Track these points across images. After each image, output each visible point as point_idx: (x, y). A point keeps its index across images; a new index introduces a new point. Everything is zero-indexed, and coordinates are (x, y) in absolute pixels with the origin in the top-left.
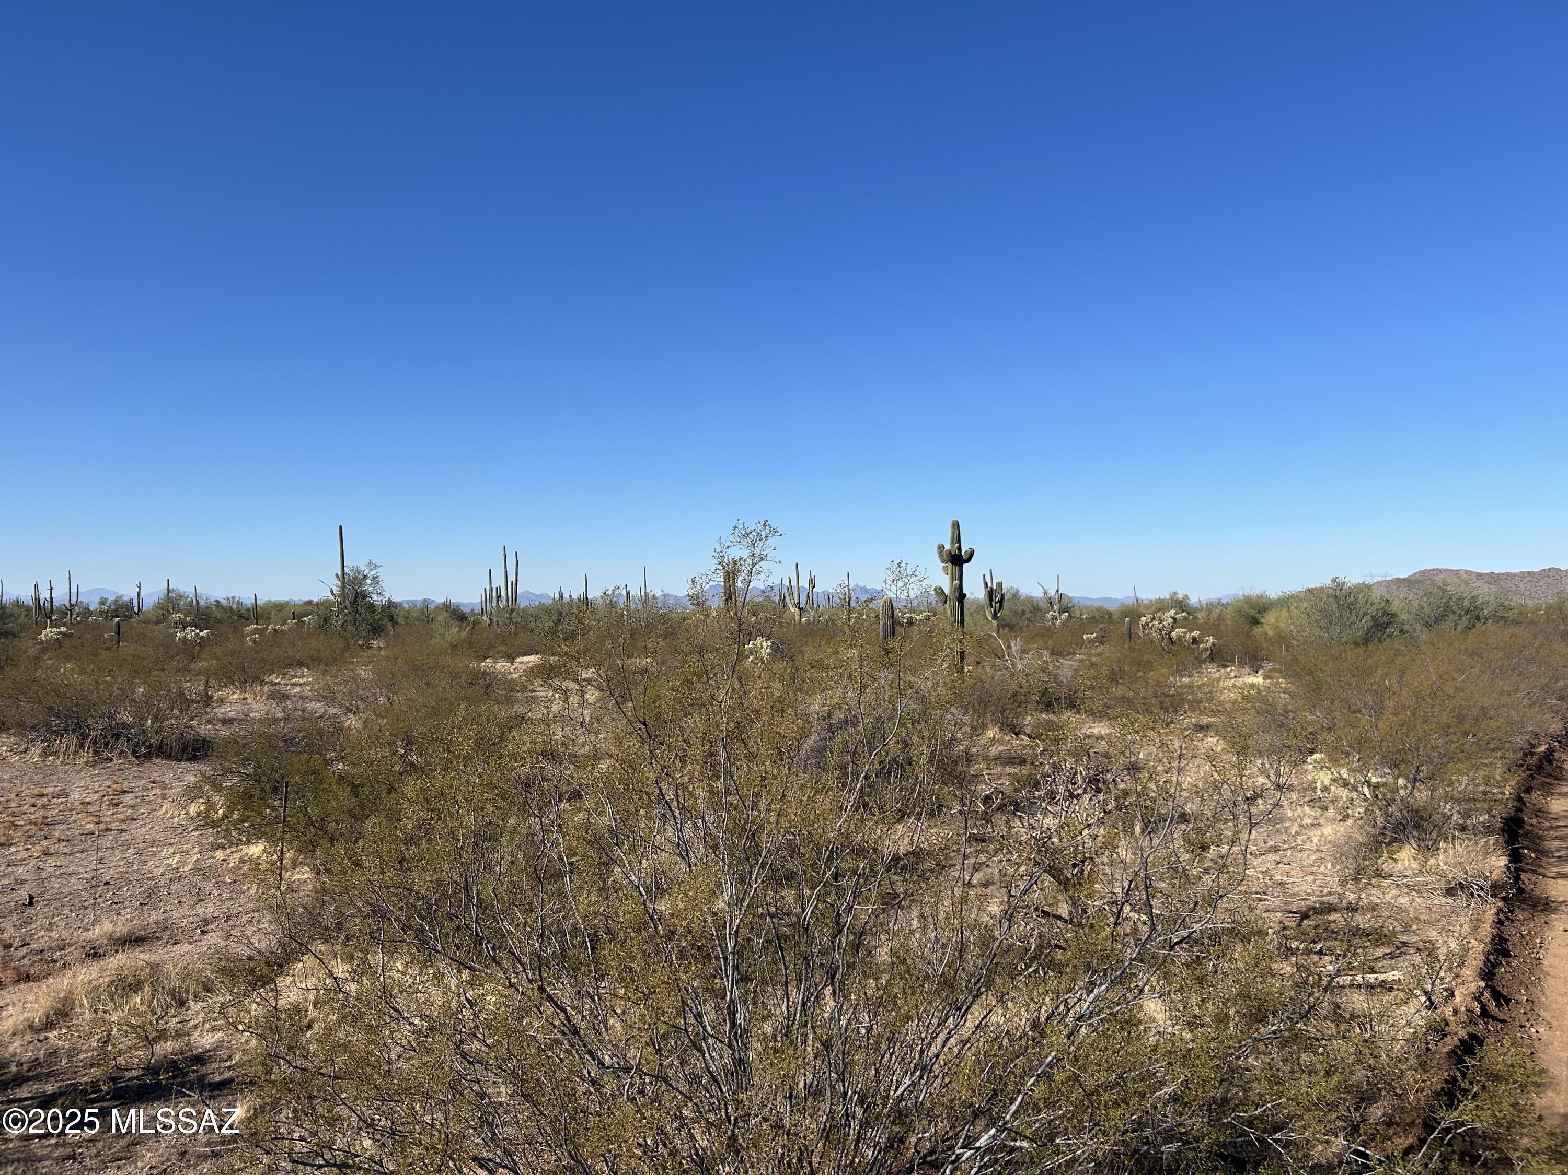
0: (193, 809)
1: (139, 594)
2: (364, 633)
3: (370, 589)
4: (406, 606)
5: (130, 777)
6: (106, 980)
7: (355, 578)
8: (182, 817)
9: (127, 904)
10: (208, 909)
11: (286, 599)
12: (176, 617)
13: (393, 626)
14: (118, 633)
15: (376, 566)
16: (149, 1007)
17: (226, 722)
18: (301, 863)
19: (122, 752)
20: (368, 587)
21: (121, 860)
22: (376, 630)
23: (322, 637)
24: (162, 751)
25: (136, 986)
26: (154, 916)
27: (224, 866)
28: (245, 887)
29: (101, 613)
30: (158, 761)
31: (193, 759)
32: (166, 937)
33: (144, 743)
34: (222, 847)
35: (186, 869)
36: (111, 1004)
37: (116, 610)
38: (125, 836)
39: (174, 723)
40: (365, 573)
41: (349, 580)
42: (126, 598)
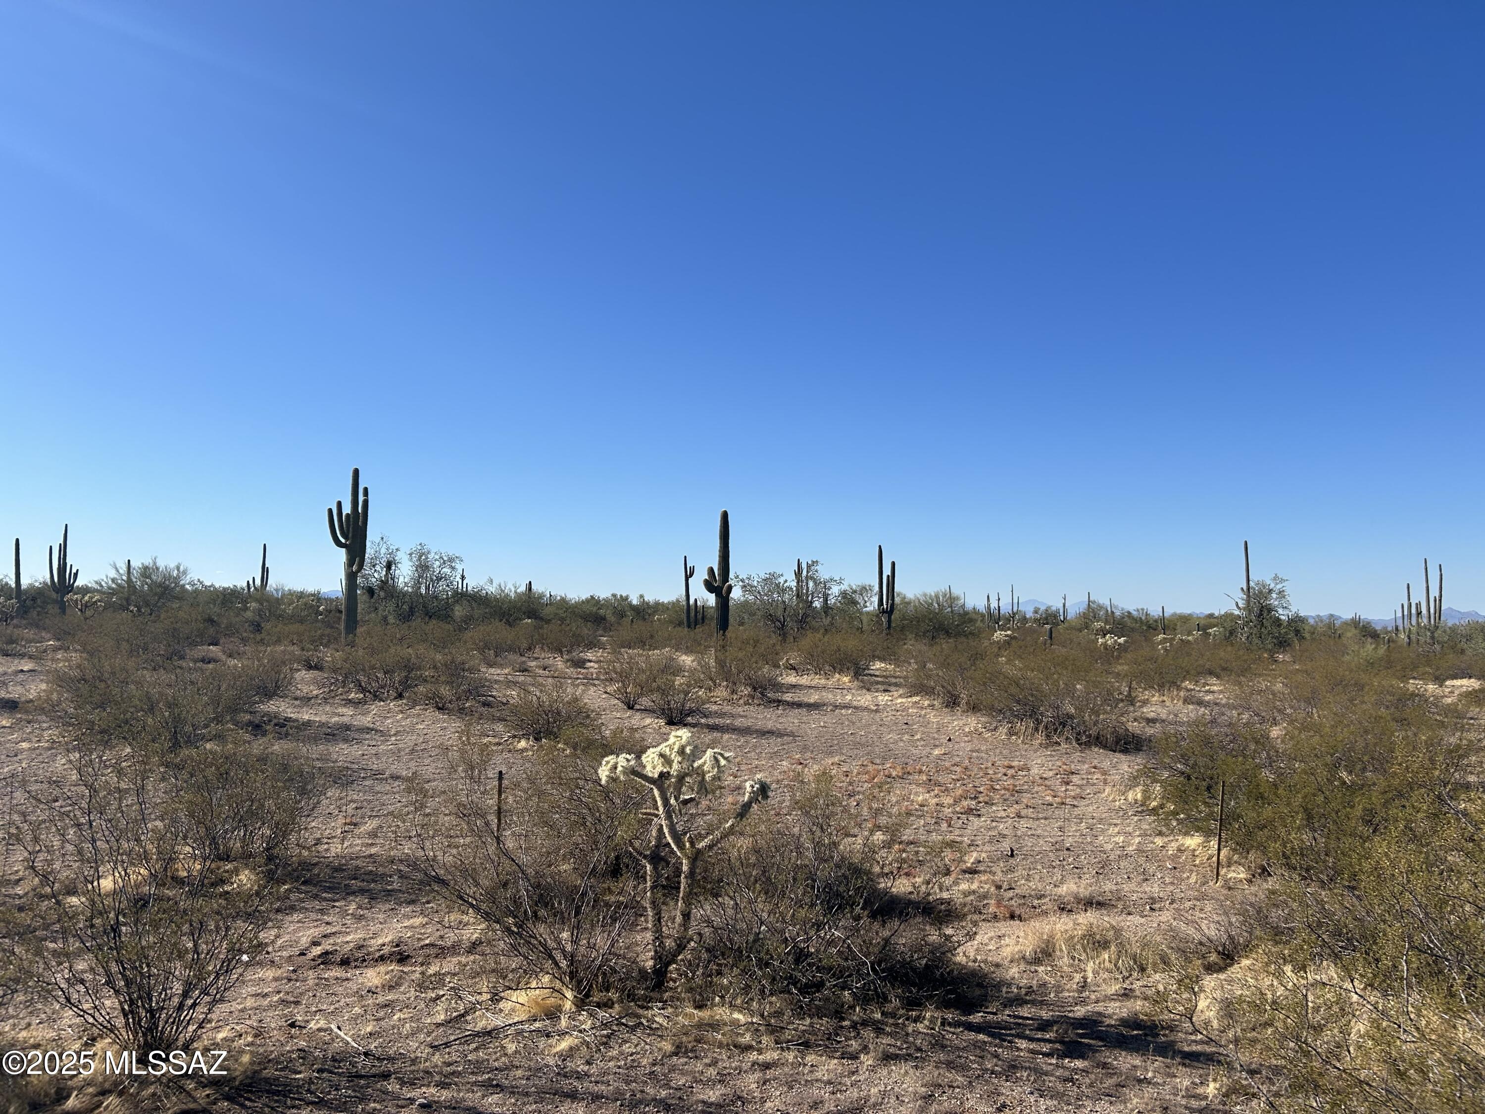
0: (1130, 796)
1: (1064, 606)
2: (1270, 646)
3: (1276, 603)
4: (1311, 621)
5: (1076, 761)
6: (1080, 933)
7: (1261, 592)
8: (1122, 801)
9: (1085, 870)
10: (1153, 888)
11: (1189, 612)
12: (1098, 625)
13: (1299, 640)
14: (1051, 638)
15: (1282, 581)
16: (1115, 965)
17: (1150, 721)
18: (1236, 862)
19: (1067, 738)
20: (1274, 601)
21: (1076, 831)
22: (1282, 644)
23: (1229, 649)
24: (1098, 741)
25: (1104, 945)
26: (1109, 886)
27: (1164, 852)
28: (1185, 876)
29: (1036, 620)
30: (1096, 749)
31: (1125, 751)
32: (1120, 906)
33: (1085, 732)
34: (1160, 834)
35: (1131, 848)
36: (1084, 954)
37: (1046, 618)
38: (1077, 811)
39: (1108, 719)
40: (1271, 587)
41: (1254, 594)
42: (1054, 609)
